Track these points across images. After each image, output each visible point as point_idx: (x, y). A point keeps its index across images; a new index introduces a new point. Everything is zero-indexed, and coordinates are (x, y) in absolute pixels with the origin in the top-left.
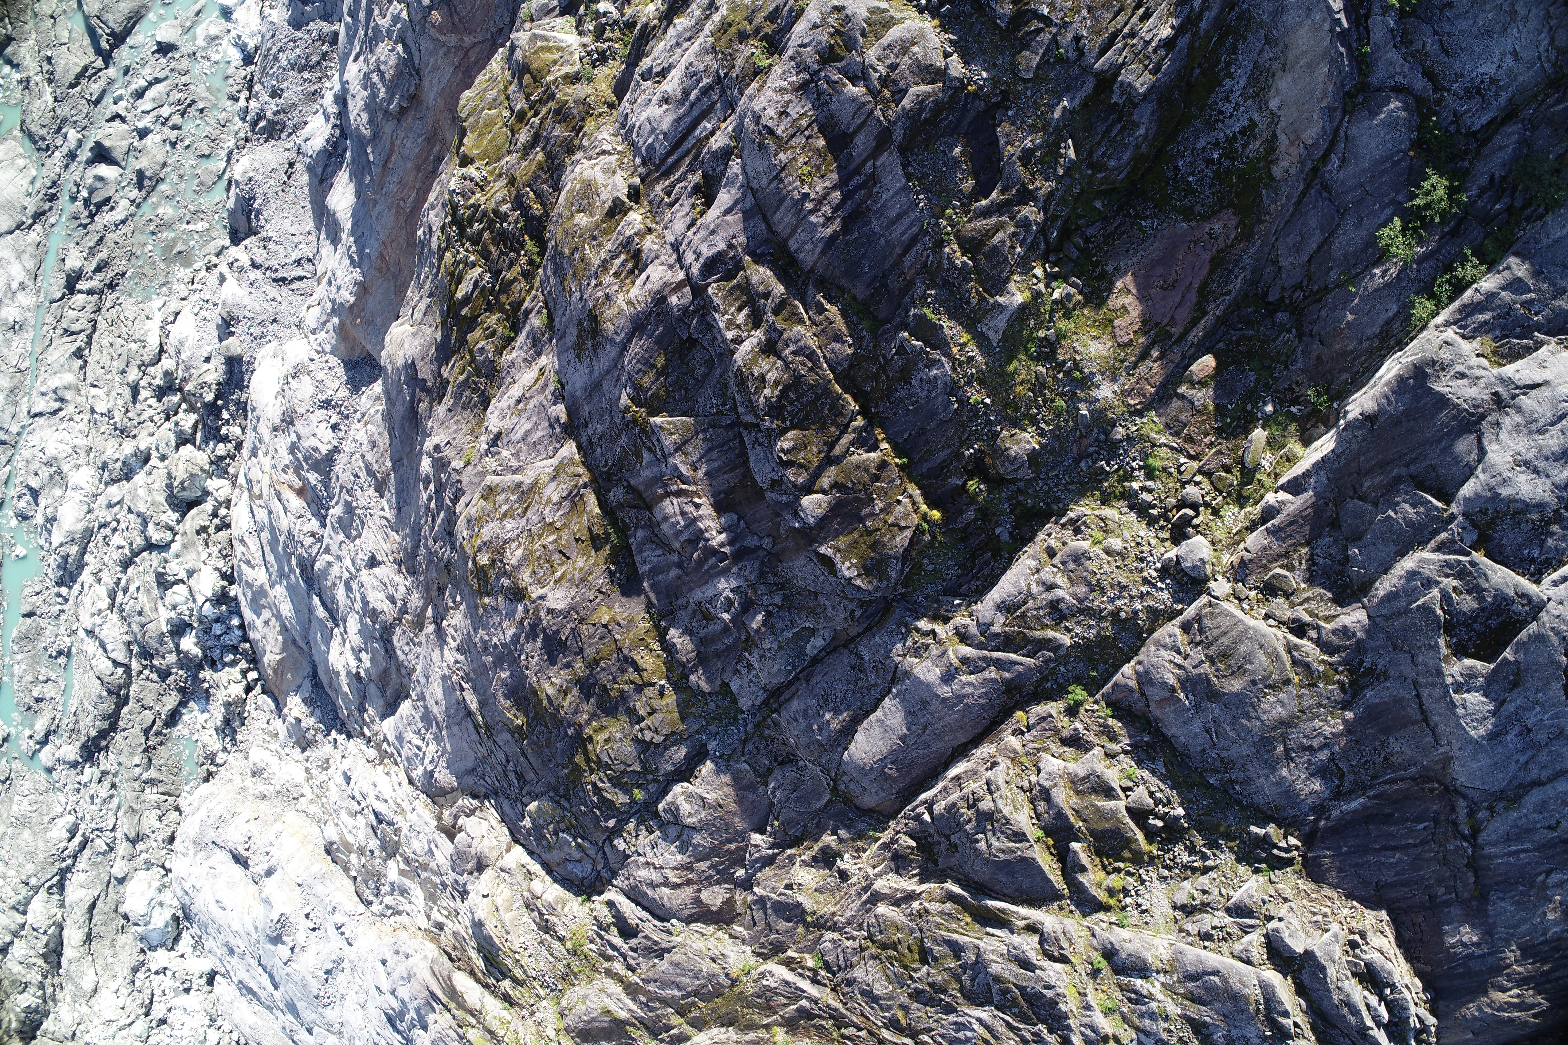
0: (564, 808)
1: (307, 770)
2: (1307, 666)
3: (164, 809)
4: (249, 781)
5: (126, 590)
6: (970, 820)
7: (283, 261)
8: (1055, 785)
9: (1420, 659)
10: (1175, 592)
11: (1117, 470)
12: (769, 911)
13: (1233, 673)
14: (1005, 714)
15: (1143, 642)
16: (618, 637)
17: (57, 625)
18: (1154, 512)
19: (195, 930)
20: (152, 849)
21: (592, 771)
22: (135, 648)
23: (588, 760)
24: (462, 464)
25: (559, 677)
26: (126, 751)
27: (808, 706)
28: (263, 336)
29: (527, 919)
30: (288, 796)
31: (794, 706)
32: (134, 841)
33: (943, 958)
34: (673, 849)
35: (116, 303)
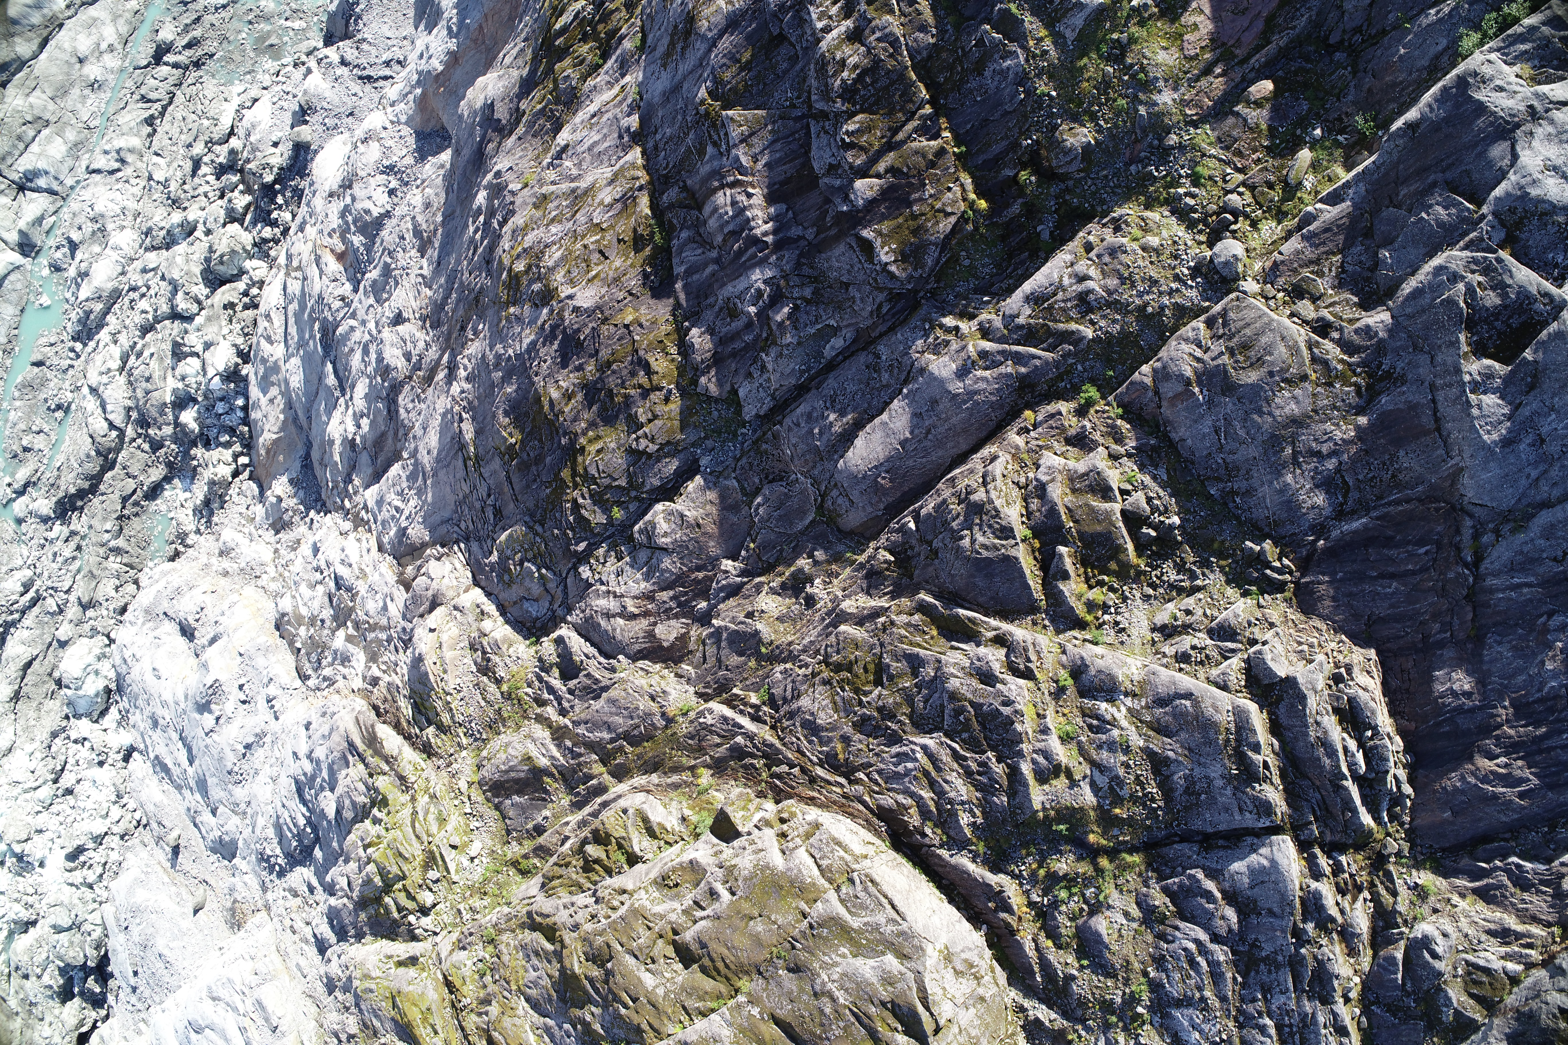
0: (536, 534)
1: (276, 551)
2: (1325, 363)
3: (123, 580)
4: (214, 560)
5: (139, 355)
6: (958, 515)
7: (373, 60)
8: (1053, 480)
9: (1439, 358)
10: (1204, 290)
11: (1165, 176)
12: (723, 644)
13: (1252, 365)
14: (1015, 414)
15: (1164, 341)
16: (637, 338)
17: (63, 380)
18: (1196, 216)
19: (124, 704)
20: (101, 617)
21: (576, 486)
22: (134, 415)
23: (574, 474)
24: (519, 186)
25: (567, 380)
26: (100, 515)
27: (814, 408)
28: (336, 127)
29: (468, 661)
30: (251, 573)
31: (799, 411)
32: (85, 606)
33: (900, 676)
34: (639, 576)
35: (198, 81)
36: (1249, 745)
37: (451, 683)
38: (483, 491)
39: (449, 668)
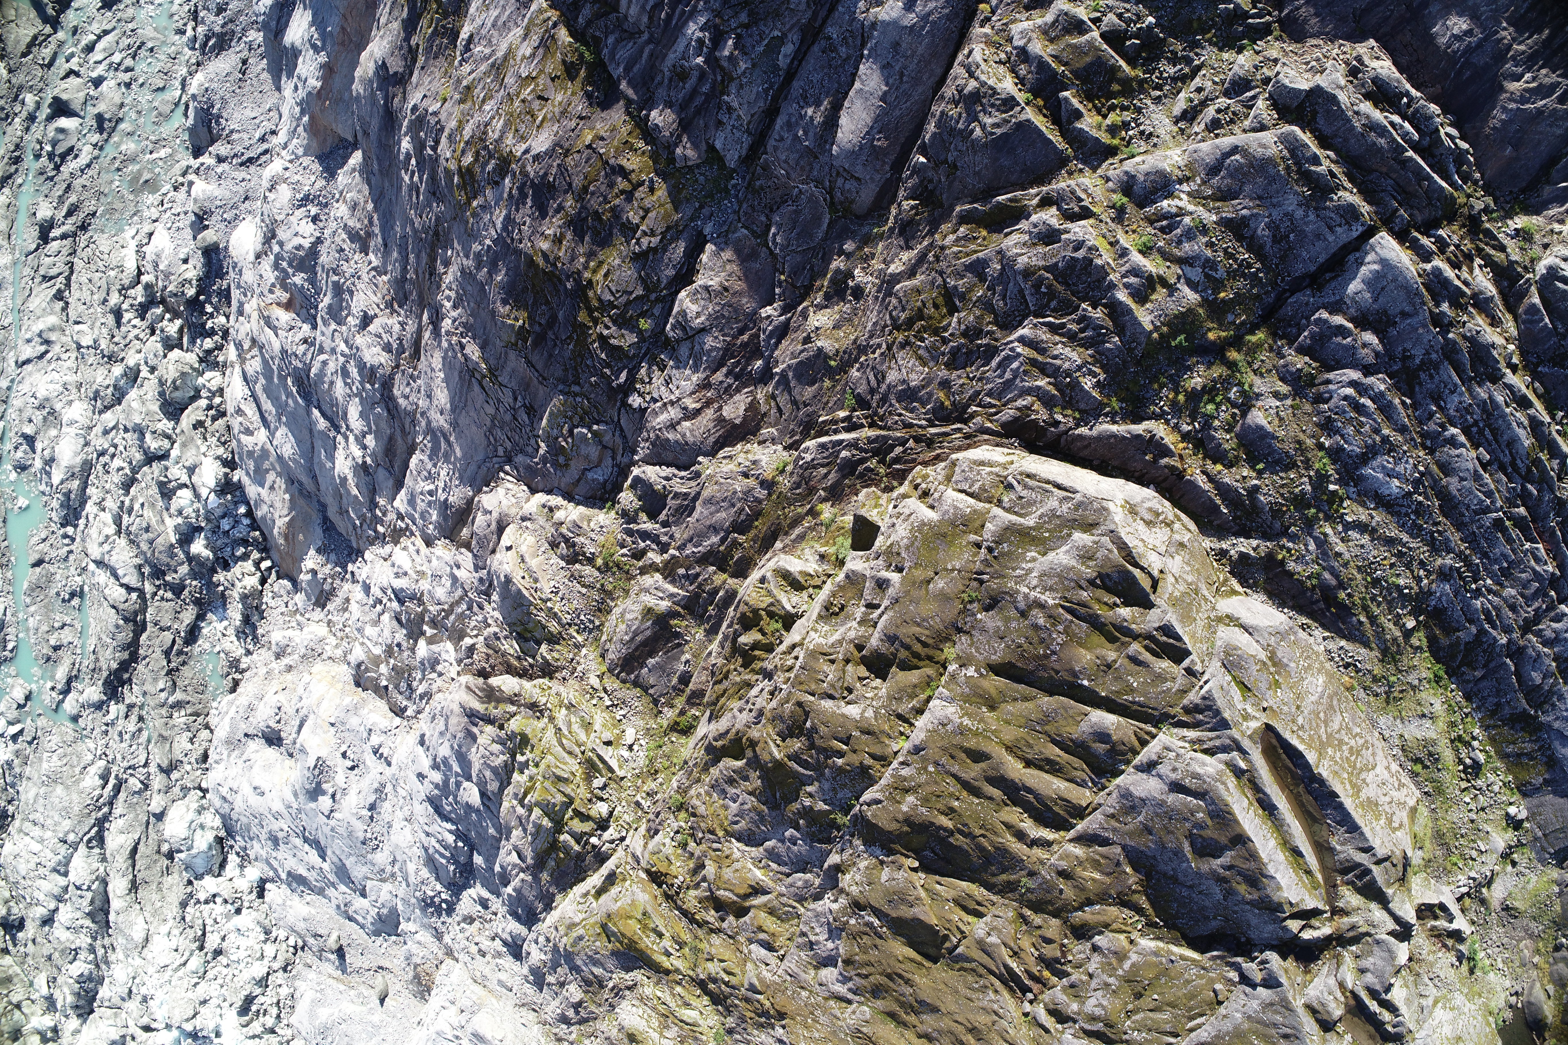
0: (575, 395)
1: (329, 622)
3: (194, 730)
5: (130, 511)
6: (960, 115)
7: (247, 144)
8: (1029, 41)
12: (792, 383)
14: (971, 13)
16: (602, 151)
19: (239, 844)
20: (187, 774)
21: (596, 322)
22: (147, 570)
23: (590, 310)
24: (439, 104)
25: (552, 227)
26: (149, 677)
27: (790, 115)
28: (236, 217)
29: (555, 560)
30: (313, 654)
31: (777, 127)
32: (167, 771)
33: (970, 290)
34: (688, 372)
35: (90, 242)
36: (1308, 161)
37: (546, 587)
38: (508, 399)
39: (539, 575)
